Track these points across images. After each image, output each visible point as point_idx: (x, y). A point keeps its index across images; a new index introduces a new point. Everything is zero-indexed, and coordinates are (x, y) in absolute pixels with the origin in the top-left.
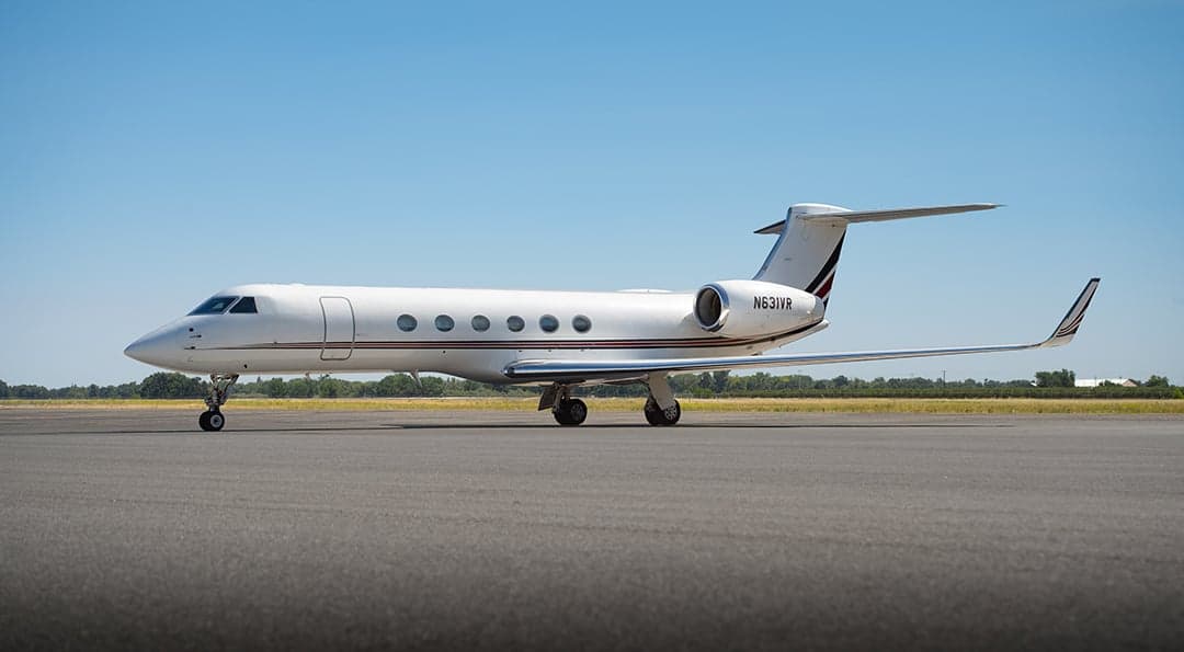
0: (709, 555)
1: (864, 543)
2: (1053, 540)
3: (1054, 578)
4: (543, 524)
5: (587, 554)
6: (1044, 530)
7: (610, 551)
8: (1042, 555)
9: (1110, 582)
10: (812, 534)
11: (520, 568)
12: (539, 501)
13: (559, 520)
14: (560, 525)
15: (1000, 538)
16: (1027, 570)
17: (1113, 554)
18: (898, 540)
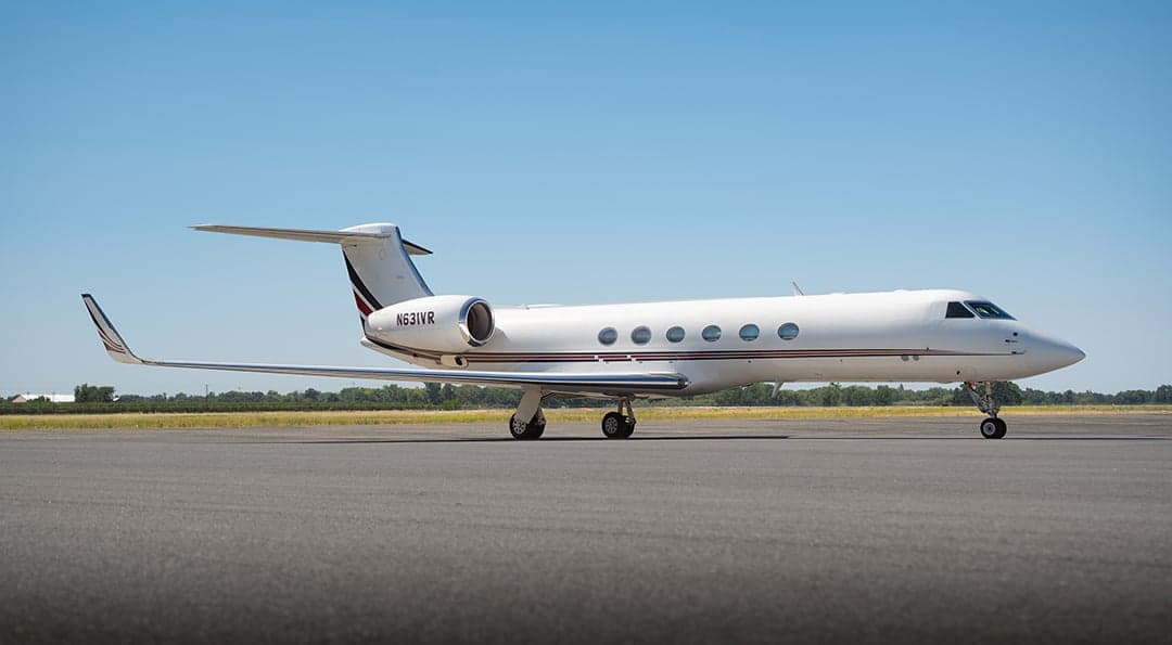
0: (655, 555)
1: (812, 544)
2: (1004, 542)
3: (1004, 578)
4: (485, 526)
5: (530, 555)
6: (994, 531)
7: (554, 552)
8: (993, 556)
9: (1063, 583)
10: (758, 535)
11: (462, 568)
12: (482, 502)
13: (502, 521)
14: (503, 526)
15: (951, 539)
16: (977, 570)
17: (1065, 555)
18: (846, 542)
